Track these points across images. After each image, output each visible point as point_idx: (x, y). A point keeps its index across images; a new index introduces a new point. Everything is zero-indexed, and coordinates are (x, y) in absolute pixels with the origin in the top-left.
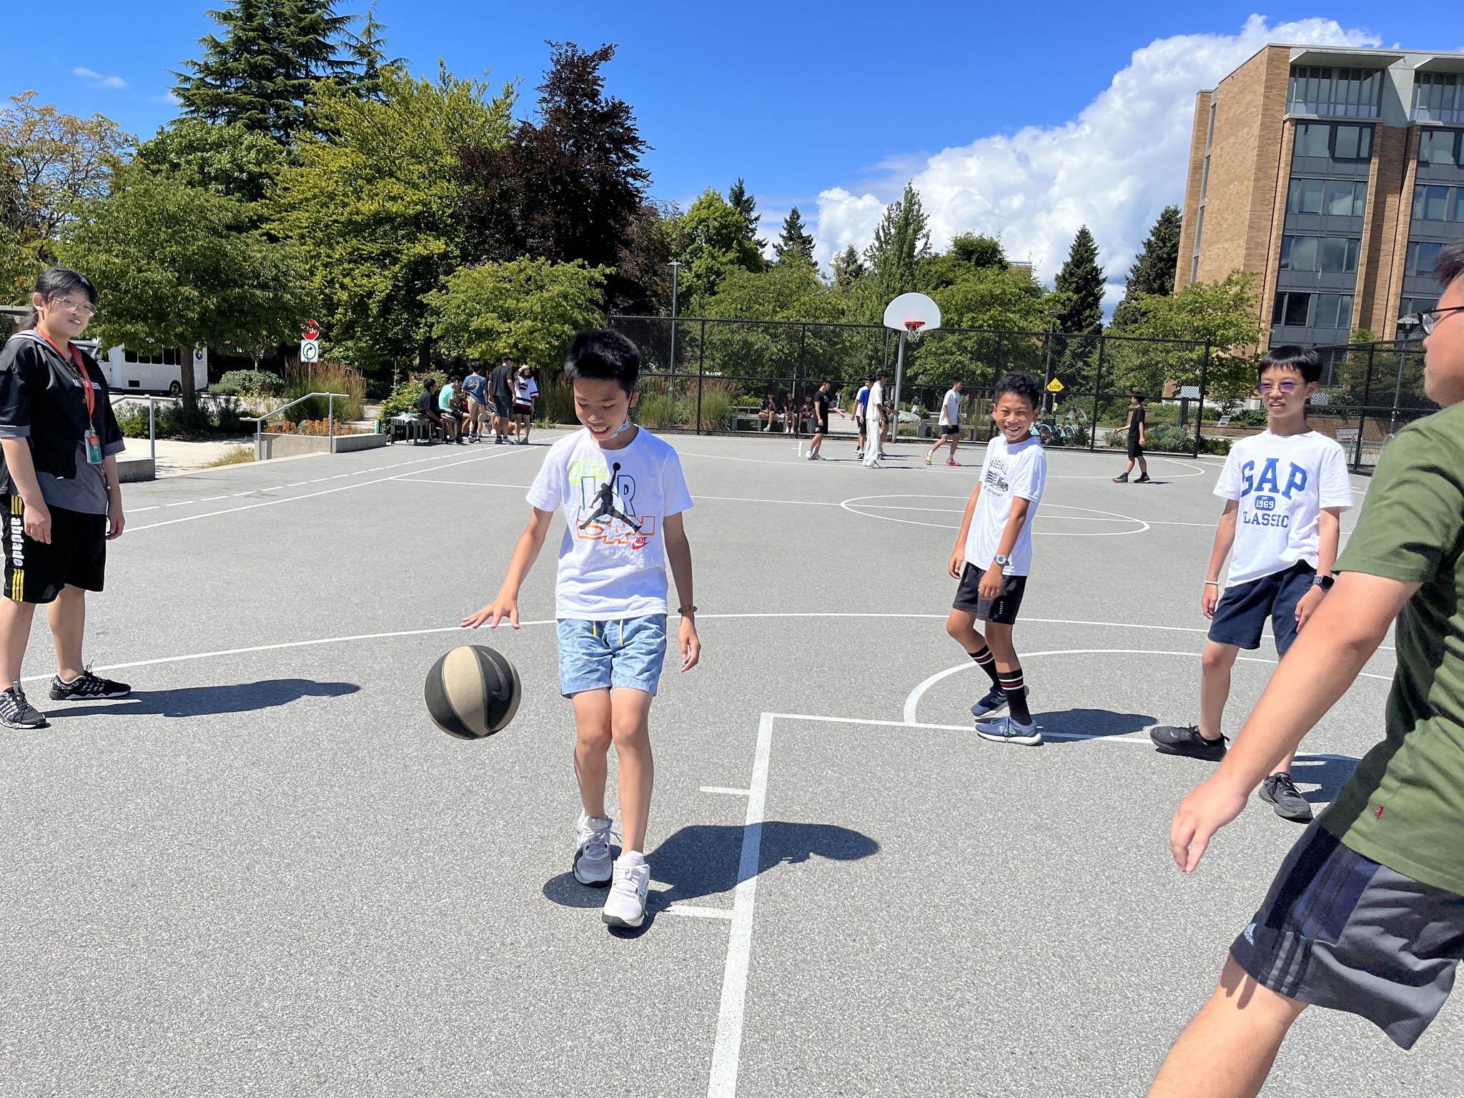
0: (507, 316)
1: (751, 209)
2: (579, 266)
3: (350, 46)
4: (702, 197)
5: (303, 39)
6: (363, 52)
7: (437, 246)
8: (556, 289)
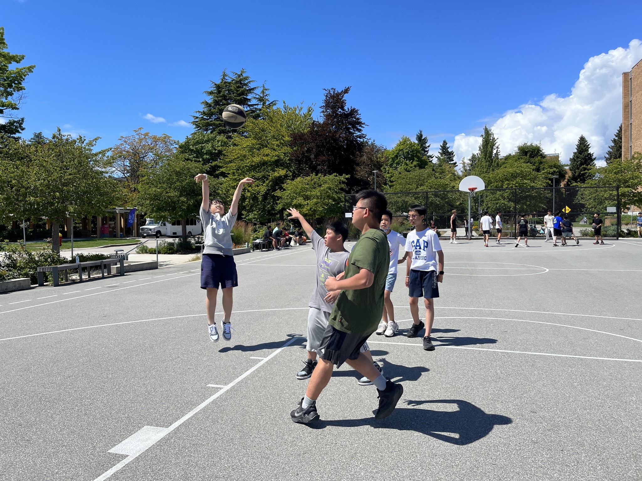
0: (307, 198)
1: (426, 143)
2: (335, 176)
3: (256, 98)
4: (401, 140)
5: (238, 98)
6: (261, 100)
7: (282, 172)
8: (327, 185)
